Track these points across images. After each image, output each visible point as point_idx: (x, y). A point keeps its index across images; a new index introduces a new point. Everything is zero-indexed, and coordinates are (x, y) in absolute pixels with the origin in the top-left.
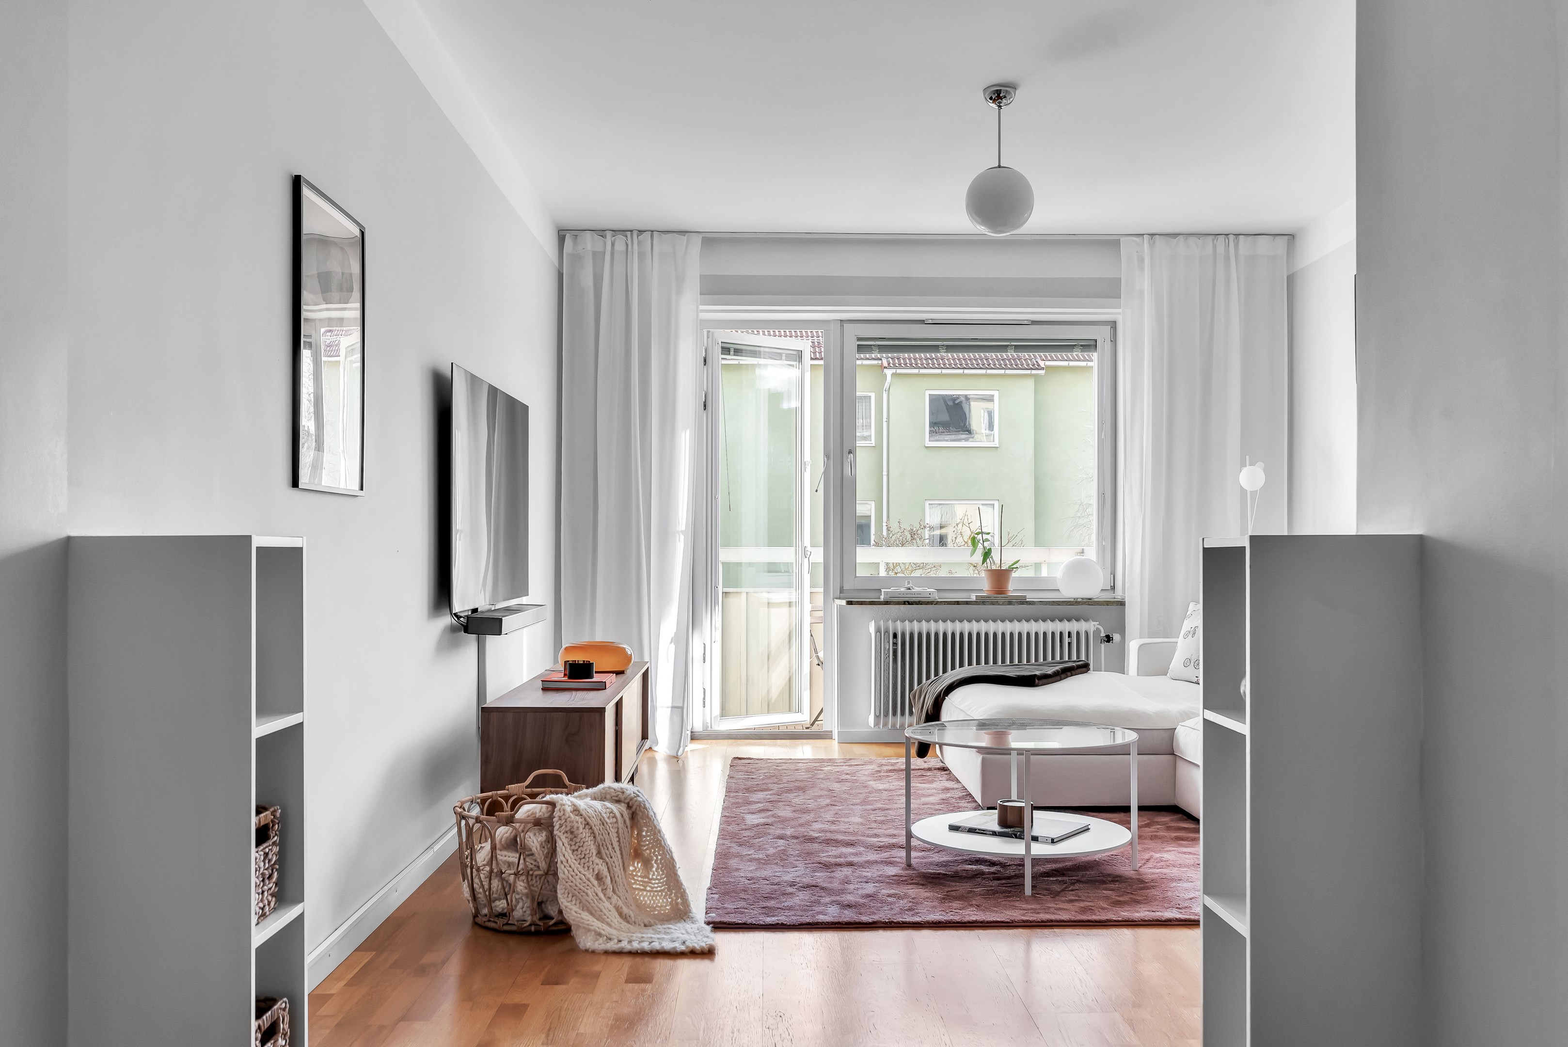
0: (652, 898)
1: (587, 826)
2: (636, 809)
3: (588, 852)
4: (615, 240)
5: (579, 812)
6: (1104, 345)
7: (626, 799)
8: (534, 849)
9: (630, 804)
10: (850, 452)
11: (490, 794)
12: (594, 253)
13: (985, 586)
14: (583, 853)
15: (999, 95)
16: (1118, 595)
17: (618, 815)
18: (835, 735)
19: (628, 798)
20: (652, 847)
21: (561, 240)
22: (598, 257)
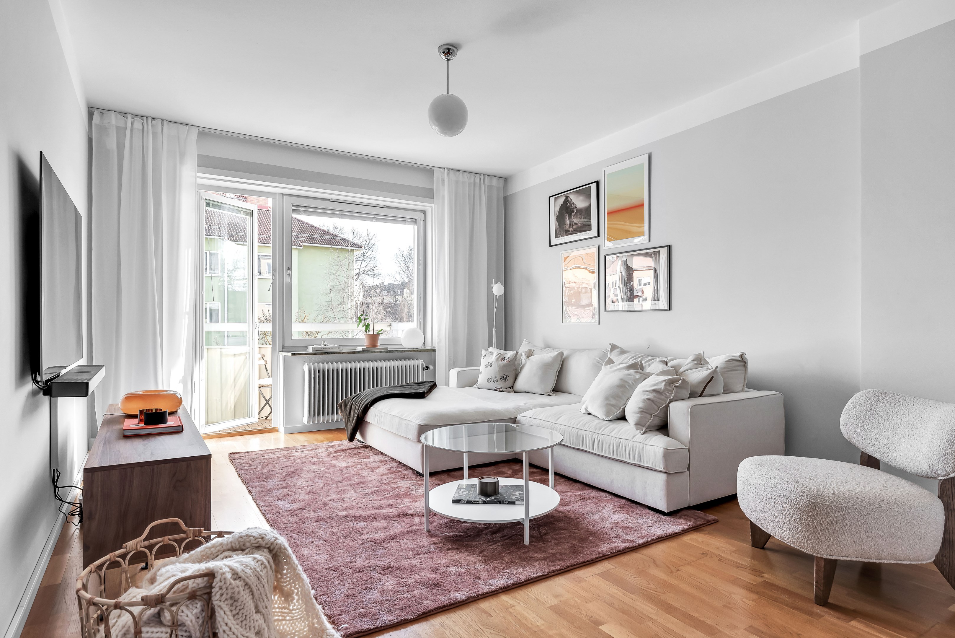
0: (291, 625)
1: (246, 587)
2: (277, 551)
3: (249, 612)
4: (134, 121)
5: (237, 574)
6: (420, 223)
7: (266, 544)
8: (188, 623)
9: (272, 548)
10: (289, 269)
11: (107, 557)
12: (117, 127)
13: (366, 343)
14: (244, 615)
15: (449, 51)
16: (429, 346)
17: (265, 561)
18: (282, 429)
19: (269, 543)
20: (293, 582)
21: (90, 115)
22: (121, 131)
